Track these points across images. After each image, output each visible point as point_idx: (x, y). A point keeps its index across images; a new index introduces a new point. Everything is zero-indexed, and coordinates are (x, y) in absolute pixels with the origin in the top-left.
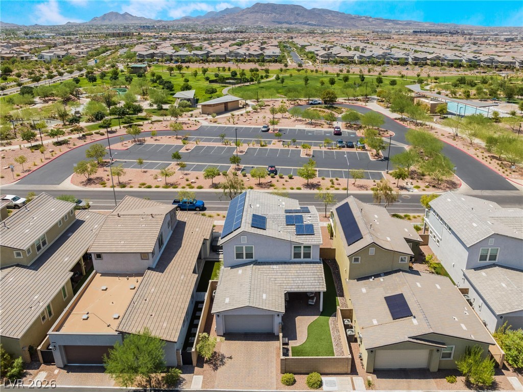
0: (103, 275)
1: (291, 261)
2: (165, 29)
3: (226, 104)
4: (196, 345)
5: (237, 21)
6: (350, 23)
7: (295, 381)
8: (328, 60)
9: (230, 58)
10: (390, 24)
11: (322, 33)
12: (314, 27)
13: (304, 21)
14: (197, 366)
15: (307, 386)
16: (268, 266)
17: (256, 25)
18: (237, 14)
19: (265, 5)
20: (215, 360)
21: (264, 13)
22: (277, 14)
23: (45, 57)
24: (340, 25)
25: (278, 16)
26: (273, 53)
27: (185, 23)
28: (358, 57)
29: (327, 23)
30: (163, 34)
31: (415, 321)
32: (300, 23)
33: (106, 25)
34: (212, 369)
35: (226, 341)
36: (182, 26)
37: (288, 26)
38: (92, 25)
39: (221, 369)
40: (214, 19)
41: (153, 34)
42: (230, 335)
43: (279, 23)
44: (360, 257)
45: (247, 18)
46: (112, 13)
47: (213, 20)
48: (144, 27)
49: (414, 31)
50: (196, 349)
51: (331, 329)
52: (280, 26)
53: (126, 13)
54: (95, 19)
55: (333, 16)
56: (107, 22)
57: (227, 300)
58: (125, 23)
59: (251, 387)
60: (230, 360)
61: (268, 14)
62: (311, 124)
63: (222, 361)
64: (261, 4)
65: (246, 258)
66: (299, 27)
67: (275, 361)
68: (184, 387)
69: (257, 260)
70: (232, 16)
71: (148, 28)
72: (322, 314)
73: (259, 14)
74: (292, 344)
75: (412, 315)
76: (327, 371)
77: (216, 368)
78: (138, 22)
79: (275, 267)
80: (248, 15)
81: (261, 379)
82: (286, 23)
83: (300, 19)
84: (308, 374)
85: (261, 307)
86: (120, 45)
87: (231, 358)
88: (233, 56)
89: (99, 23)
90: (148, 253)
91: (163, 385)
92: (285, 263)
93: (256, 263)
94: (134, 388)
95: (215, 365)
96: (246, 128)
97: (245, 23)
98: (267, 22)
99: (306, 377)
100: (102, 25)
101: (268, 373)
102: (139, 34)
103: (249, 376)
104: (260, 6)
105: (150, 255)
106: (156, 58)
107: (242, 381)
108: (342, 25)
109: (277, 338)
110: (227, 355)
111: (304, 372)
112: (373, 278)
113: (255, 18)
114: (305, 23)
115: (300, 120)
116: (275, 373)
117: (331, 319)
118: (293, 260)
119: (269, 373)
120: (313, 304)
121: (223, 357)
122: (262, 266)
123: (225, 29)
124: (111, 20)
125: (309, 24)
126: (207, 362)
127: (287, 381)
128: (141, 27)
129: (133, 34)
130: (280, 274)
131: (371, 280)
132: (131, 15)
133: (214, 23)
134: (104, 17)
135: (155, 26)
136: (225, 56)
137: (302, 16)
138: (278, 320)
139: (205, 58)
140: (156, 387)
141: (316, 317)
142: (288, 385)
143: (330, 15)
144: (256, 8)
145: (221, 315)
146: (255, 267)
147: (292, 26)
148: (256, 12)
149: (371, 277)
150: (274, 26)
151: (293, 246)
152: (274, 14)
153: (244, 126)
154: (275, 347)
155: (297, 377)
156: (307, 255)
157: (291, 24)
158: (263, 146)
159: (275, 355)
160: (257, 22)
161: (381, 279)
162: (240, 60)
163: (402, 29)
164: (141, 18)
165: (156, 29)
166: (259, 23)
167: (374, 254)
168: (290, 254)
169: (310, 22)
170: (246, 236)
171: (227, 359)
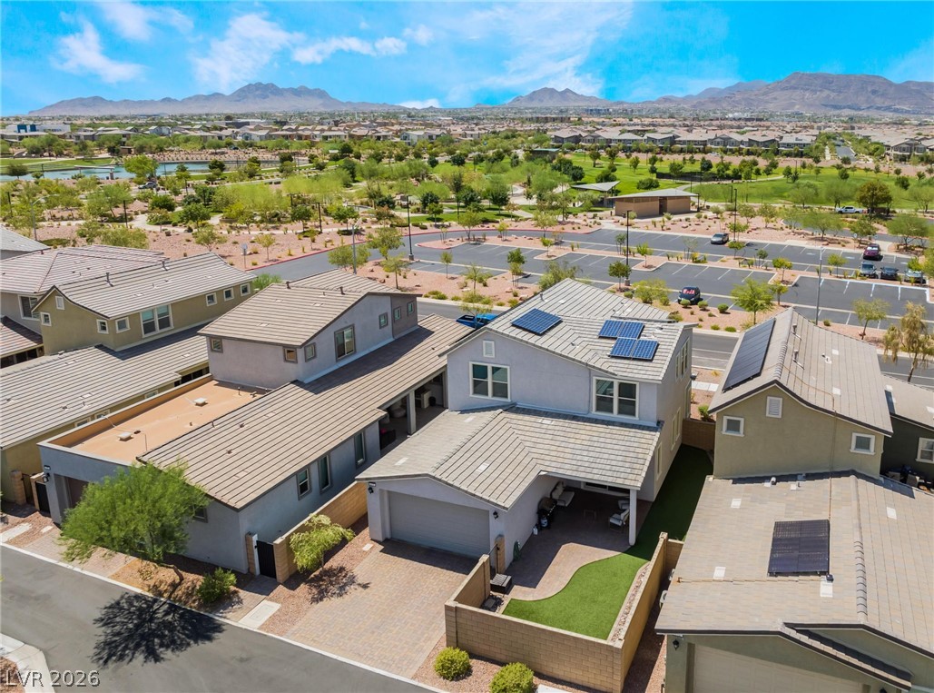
0: (221, 383)
1: (588, 416)
2: (627, 114)
3: (663, 200)
4: (291, 534)
5: (756, 103)
8: (909, 156)
9: (713, 146)
11: (920, 125)
12: (902, 116)
13: (887, 104)
14: (285, 584)
16: (532, 418)
17: (790, 111)
18: (757, 92)
19: (811, 75)
21: (808, 89)
22: (833, 91)
25: (833, 95)
27: (661, 106)
30: (618, 120)
31: (826, 588)
32: (878, 108)
33: (533, 108)
34: (310, 596)
35: (382, 554)
36: (657, 110)
37: (853, 113)
38: (512, 109)
39: (329, 602)
40: (713, 100)
41: (601, 120)
43: (836, 107)
44: (742, 420)
45: (775, 99)
46: (546, 90)
47: (712, 102)
48: (591, 110)
52: (837, 112)
53: (567, 90)
54: (518, 99)
56: (536, 104)
57: (401, 461)
58: (563, 105)
60: (360, 589)
61: (814, 91)
62: (822, 239)
63: (342, 587)
64: (804, 74)
65: (493, 395)
66: (873, 114)
68: (230, 614)
69: (515, 404)
70: (746, 96)
71: (598, 112)
72: (632, 550)
73: (798, 92)
74: (518, 593)
75: (826, 573)
77: (320, 597)
78: (584, 105)
79: (547, 421)
80: (776, 94)
82: (850, 107)
83: (879, 101)
86: (539, 130)
87: (366, 586)
89: (523, 105)
90: (295, 347)
92: (575, 418)
93: (512, 408)
95: (322, 592)
97: (771, 107)
98: (812, 105)
100: (526, 108)
102: (580, 119)
104: (801, 78)
106: (583, 144)
110: (362, 578)
112: (773, 479)
113: (790, 98)
114: (888, 109)
115: (799, 234)
120: (619, 523)
121: (351, 581)
122: (520, 417)
123: (731, 116)
124: (542, 101)
125: (896, 111)
128: (587, 110)
129: (569, 118)
130: (551, 437)
131: (767, 484)
132: (575, 94)
133: (712, 106)
135: (611, 110)
136: (704, 143)
137: (882, 95)
138: (495, 528)
139: (667, 145)
141: (612, 553)
144: (795, 81)
145: (375, 490)
146: (504, 415)
147: (860, 113)
148: (792, 87)
149: (768, 478)
150: (821, 112)
151: (595, 379)
152: (826, 92)
153: (681, 234)
156: (628, 407)
157: (858, 109)
158: (699, 262)
160: (793, 105)
161: (795, 485)
162: (731, 150)
165: (610, 114)
166: (797, 108)
167: (780, 416)
168: (587, 399)
169: (898, 107)
170: (493, 343)
171: (356, 587)
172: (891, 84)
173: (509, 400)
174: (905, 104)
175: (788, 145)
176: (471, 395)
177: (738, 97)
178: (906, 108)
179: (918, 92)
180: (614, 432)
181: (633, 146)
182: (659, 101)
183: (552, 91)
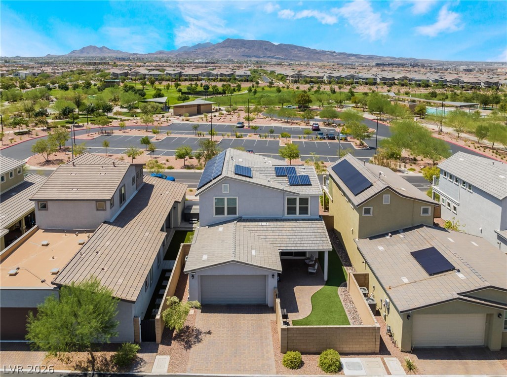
0: (46, 230)
1: (284, 218)
2: (140, 60)
3: (199, 106)
4: (162, 312)
5: (208, 54)
6: (315, 57)
7: (302, 364)
8: (298, 80)
9: (202, 77)
10: (353, 58)
11: (290, 65)
12: (281, 61)
13: (272, 55)
14: (162, 343)
15: (320, 369)
16: (255, 223)
17: (226, 58)
18: (208, 49)
19: (235, 40)
20: (187, 336)
21: (234, 48)
22: (247, 48)
23: (21, 75)
24: (306, 59)
25: (246, 50)
26: (244, 73)
27: (158, 56)
28: (327, 77)
29: (293, 57)
30: (137, 63)
31: (460, 275)
32: (268, 57)
33: (84, 57)
34: (183, 347)
35: (203, 314)
36: (156, 58)
37: (257, 59)
38: (71, 57)
39: (196, 348)
40: (186, 53)
41: (128, 64)
42: (207, 307)
43: (248, 56)
44: (372, 208)
45: (218, 52)
46: (90, 47)
48: (120, 58)
49: (376, 64)
50: (161, 317)
51: (342, 301)
52: (248, 59)
53: (104, 47)
54: (74, 52)
55: (299, 51)
56: (85, 55)
57: (205, 257)
58: (102, 55)
59: (239, 371)
60: (208, 335)
61: (237, 49)
62: (287, 122)
63: (197, 337)
64: (231, 40)
65: (228, 214)
66: (267, 60)
67: (271, 338)
68: (142, 369)
69: (241, 217)
70: (203, 50)
71: (124, 59)
72: (328, 283)
73: (229, 49)
74: (292, 316)
75: (454, 269)
76: (346, 349)
77: (188, 346)
78: (114, 55)
79: (264, 224)
80: (219, 50)
81: (254, 360)
82: (255, 56)
83: (268, 54)
84: (319, 353)
85: (250, 263)
86: (96, 69)
87: (209, 333)
88: (205, 76)
89: (77, 55)
90: (104, 201)
91: (113, 367)
92: (277, 220)
93: (240, 220)
94: (69, 372)
95: (187, 343)
96: (219, 125)
97: (216, 56)
98: (237, 55)
99: (317, 358)
100: (79, 57)
101: (263, 353)
102: (115, 63)
103: (235, 356)
104: (230, 41)
105: (108, 204)
106: (130, 77)
107: (226, 363)
108: (308, 58)
109: (272, 310)
110: (203, 329)
111: (314, 350)
112: (390, 234)
113: (226, 52)
114: (273, 57)
115: (276, 120)
116: (272, 352)
117: (340, 290)
118: (287, 216)
119: (265, 353)
120: (315, 271)
121: (199, 333)
122: (248, 223)
123: (197, 61)
124: (89, 53)
125: (277, 58)
126: (175, 339)
127: (291, 362)
128: (117, 58)
129: (109, 63)
130: (271, 231)
131: (388, 237)
132: (108, 49)
133: (186, 56)
134: (83, 50)
135: (131, 58)
136: (197, 75)
137: (270, 51)
138: (273, 283)
139: (178, 77)
140: (102, 370)
141: (320, 287)
142: (293, 368)
143: (296, 50)
144: (227, 43)
145: (196, 276)
146: (239, 224)
147: (260, 59)
148: (226, 47)
149: (387, 234)
150: (242, 59)
151: (286, 197)
152: (243, 49)
153: (218, 124)
154: (269, 321)
155: (304, 358)
156: (304, 210)
157: (260, 57)
158: (239, 137)
159: (270, 330)
160: (227, 55)
161: (401, 236)
162: (212, 79)
163: (365, 62)
164: (117, 52)
165: (131, 60)
166: (229, 57)
167: (389, 203)
168: (282, 209)
169: (277, 56)
170: (228, 184)
171: (205, 335)
172: (273, 45)
173: (237, 215)
174: (280, 55)
175: (241, 76)
176: (214, 216)
177: (199, 51)
178: (281, 57)
179: (286, 49)
180: (302, 224)
181: (159, 78)
182: (156, 53)
183: (95, 48)
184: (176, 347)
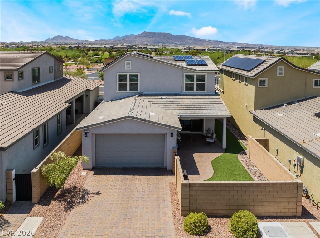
1: (182, 94)
5: (132, 41)
6: (199, 43)
7: (208, 229)
10: (223, 44)
13: (172, 42)
14: (40, 203)
16: (155, 97)
17: (143, 44)
18: (132, 38)
19: (149, 33)
20: (72, 196)
24: (193, 44)
26: (154, 47)
27: (101, 42)
28: (207, 50)
29: (186, 43)
32: (170, 43)
34: (63, 207)
35: (95, 175)
38: (46, 43)
39: (78, 209)
42: (101, 169)
44: (267, 79)
46: (59, 36)
49: (238, 47)
50: (40, 171)
51: (244, 166)
52: (157, 44)
53: (67, 37)
54: (48, 39)
55: (189, 39)
56: (55, 41)
57: (101, 117)
58: (66, 42)
60: (96, 196)
61: (150, 38)
63: (83, 197)
65: (130, 90)
69: (143, 93)
70: (129, 39)
71: (79, 43)
72: (226, 151)
73: (145, 38)
74: (193, 179)
76: (262, 212)
79: (163, 97)
80: (139, 38)
81: (148, 224)
82: (161, 43)
84: (228, 217)
85: (148, 119)
87: (98, 193)
92: (176, 95)
97: (137, 43)
98: (150, 42)
99: (228, 222)
100: (51, 43)
104: (146, 33)
106: (80, 49)
109: (171, 172)
112: (285, 104)
113: (143, 40)
117: (240, 157)
118: (185, 92)
120: (213, 141)
122: (148, 97)
123: (125, 45)
124: (58, 40)
126: (57, 198)
128: (75, 43)
131: (284, 107)
132: (70, 38)
133: (118, 42)
134: (54, 38)
135: (83, 43)
137: (171, 39)
139: (111, 49)
142: (198, 235)
145: (89, 135)
148: (143, 36)
151: (185, 74)
152: (154, 38)
154: (168, 183)
155: (211, 222)
157: (164, 43)
159: (169, 191)
161: (297, 105)
163: (230, 46)
164: (75, 39)
166: (145, 43)
167: (283, 75)
168: (181, 85)
169: (175, 43)
170: (131, 61)
171: (92, 195)
172: (173, 36)
173: (139, 91)
174: (177, 42)
175: (151, 49)
176: (117, 91)
177: (126, 39)
178: (178, 43)
179: (181, 38)
180: (199, 98)
181: (99, 49)
184: (55, 207)
